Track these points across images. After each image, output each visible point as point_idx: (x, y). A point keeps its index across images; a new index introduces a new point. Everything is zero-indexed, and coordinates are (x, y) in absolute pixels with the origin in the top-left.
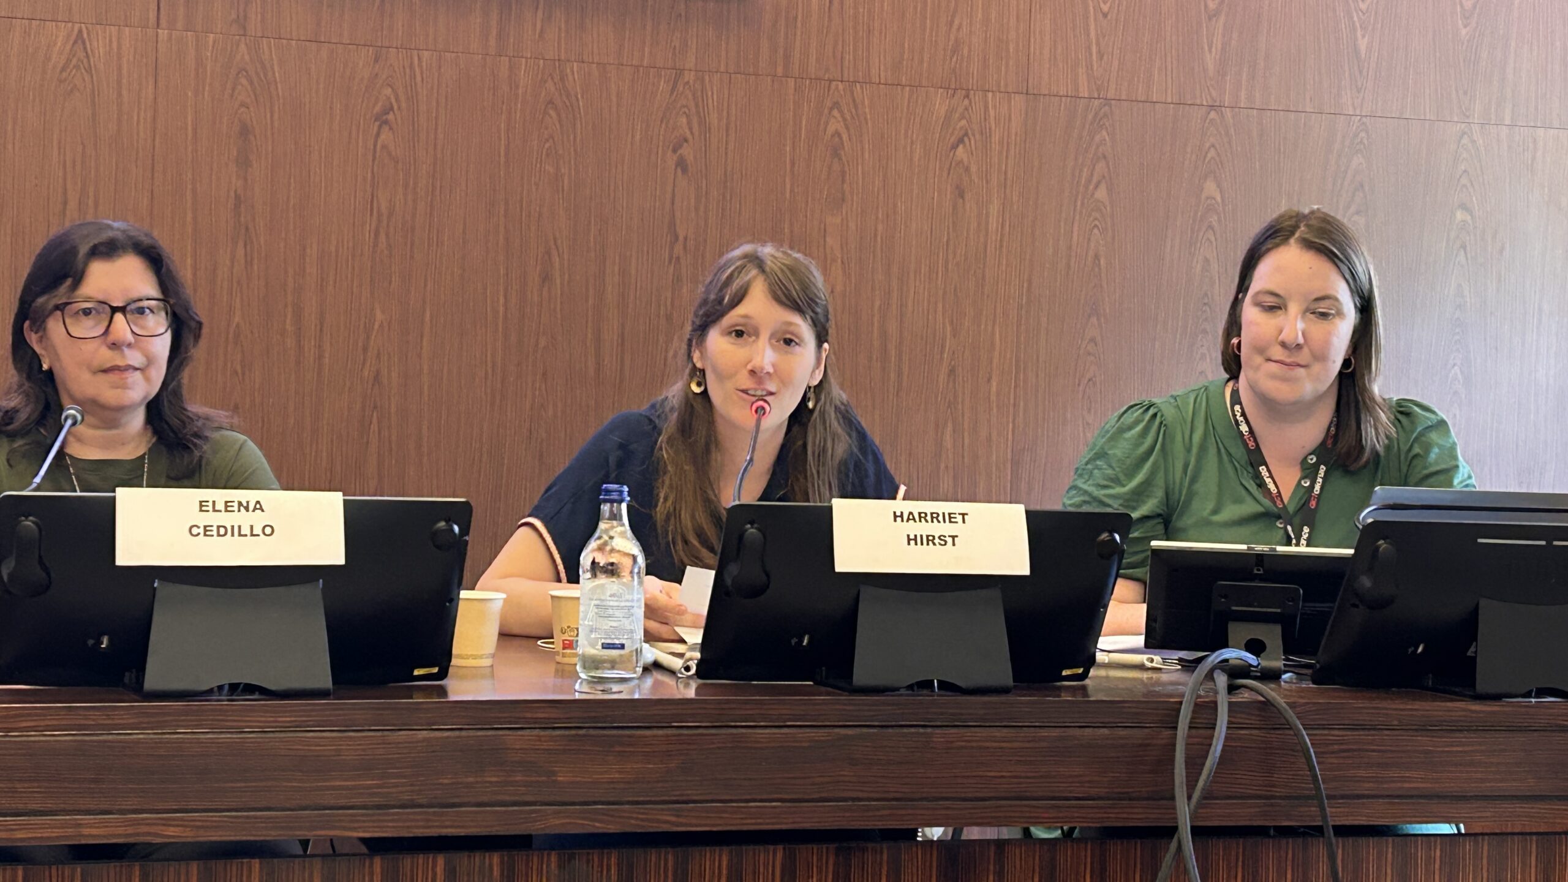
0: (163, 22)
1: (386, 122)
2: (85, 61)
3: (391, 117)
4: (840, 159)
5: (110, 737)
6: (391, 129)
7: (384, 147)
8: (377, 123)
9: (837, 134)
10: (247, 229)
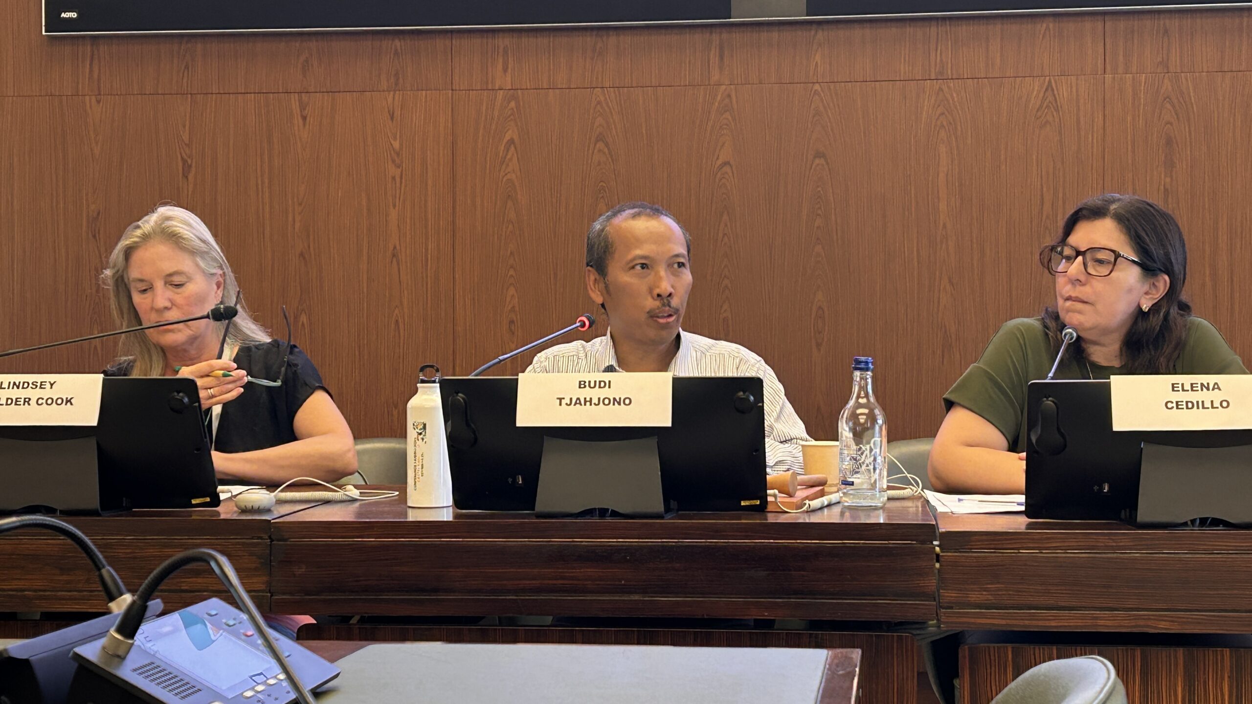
0: (1108, 69)
2: (1054, 103)
5: (1115, 555)
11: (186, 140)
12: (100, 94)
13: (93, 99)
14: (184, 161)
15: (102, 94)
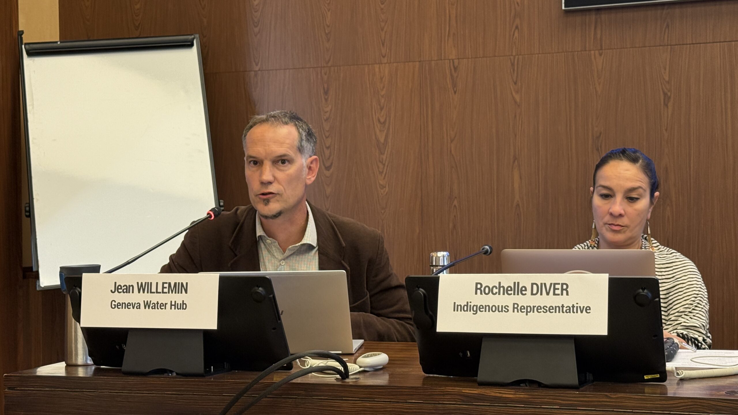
11: (667, 79)
12: (601, 49)
13: (597, 52)
14: (665, 94)
15: (604, 48)
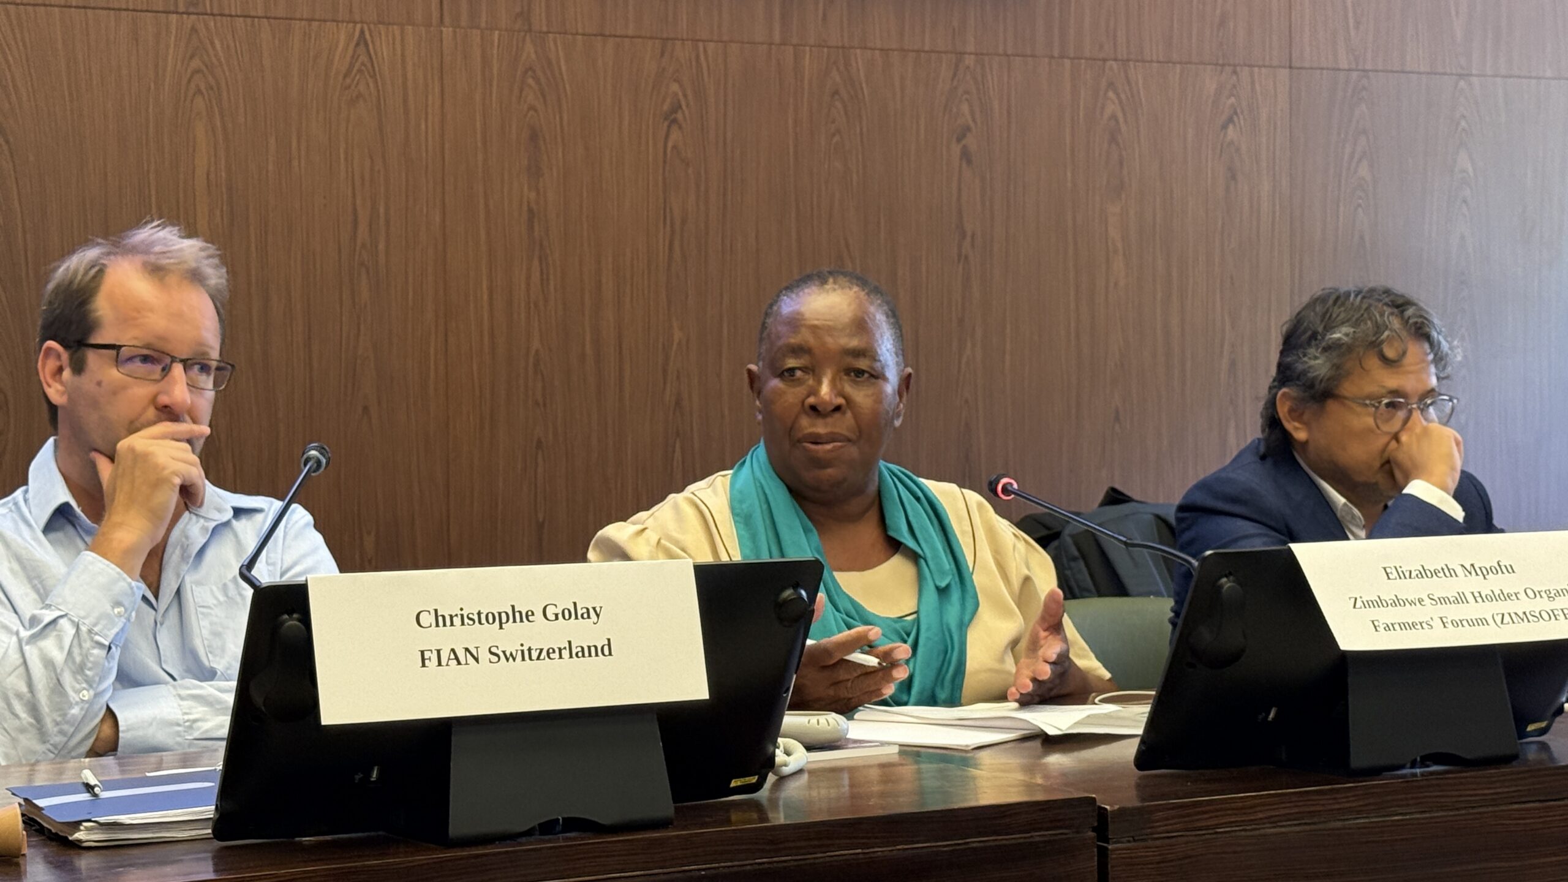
0: (447, 19)
1: (675, 121)
2: (369, 65)
3: (679, 116)
4: (1118, 145)
6: (680, 127)
7: (674, 147)
8: (666, 124)
9: (1114, 117)
10: (541, 245)
